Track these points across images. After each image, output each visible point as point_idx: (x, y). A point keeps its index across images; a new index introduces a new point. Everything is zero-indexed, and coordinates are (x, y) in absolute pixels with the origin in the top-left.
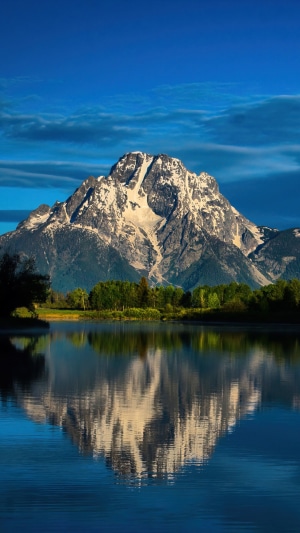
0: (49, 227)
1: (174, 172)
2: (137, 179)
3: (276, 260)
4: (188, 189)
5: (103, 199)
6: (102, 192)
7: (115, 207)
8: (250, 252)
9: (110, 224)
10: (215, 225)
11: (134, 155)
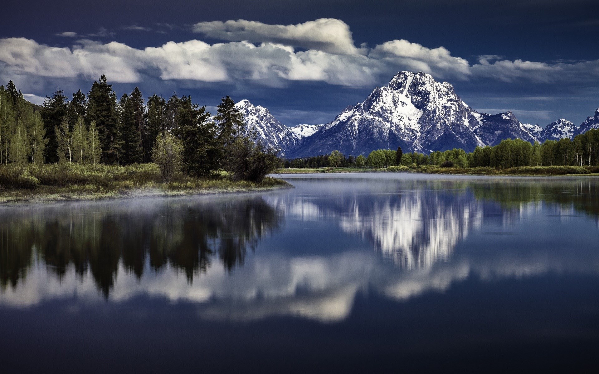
0: (353, 118)
1: (426, 82)
2: (404, 88)
3: (491, 133)
4: (436, 92)
5: (384, 100)
6: (384, 96)
7: (392, 105)
8: (474, 129)
9: (389, 115)
10: (452, 113)
11: (403, 73)
